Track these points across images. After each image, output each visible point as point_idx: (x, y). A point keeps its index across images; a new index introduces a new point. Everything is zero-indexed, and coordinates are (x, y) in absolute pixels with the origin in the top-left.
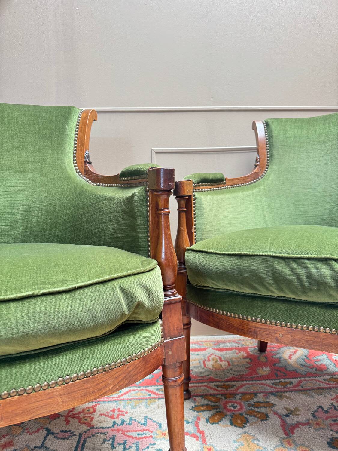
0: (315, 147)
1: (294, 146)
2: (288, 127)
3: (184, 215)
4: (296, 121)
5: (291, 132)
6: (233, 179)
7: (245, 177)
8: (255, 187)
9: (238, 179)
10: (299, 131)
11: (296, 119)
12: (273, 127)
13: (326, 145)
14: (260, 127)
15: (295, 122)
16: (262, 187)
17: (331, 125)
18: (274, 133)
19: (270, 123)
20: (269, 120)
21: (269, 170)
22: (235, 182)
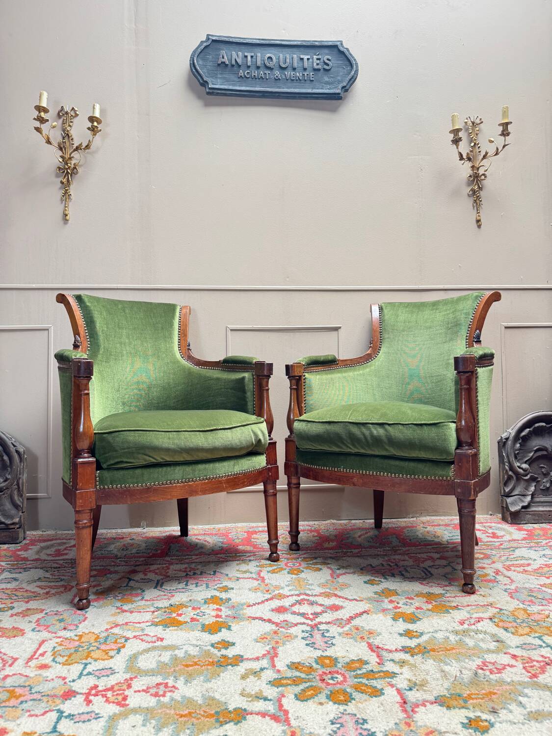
0: (422, 331)
1: (403, 331)
2: (400, 312)
3: (294, 392)
4: (408, 305)
5: (403, 316)
6: (346, 360)
7: (358, 358)
8: (367, 367)
9: (351, 360)
10: (410, 315)
11: (409, 303)
12: (385, 311)
13: (431, 330)
14: (376, 310)
15: (407, 307)
16: (373, 368)
17: (437, 311)
18: (386, 317)
19: (384, 307)
20: (383, 305)
21: (381, 352)
22: (348, 362)
